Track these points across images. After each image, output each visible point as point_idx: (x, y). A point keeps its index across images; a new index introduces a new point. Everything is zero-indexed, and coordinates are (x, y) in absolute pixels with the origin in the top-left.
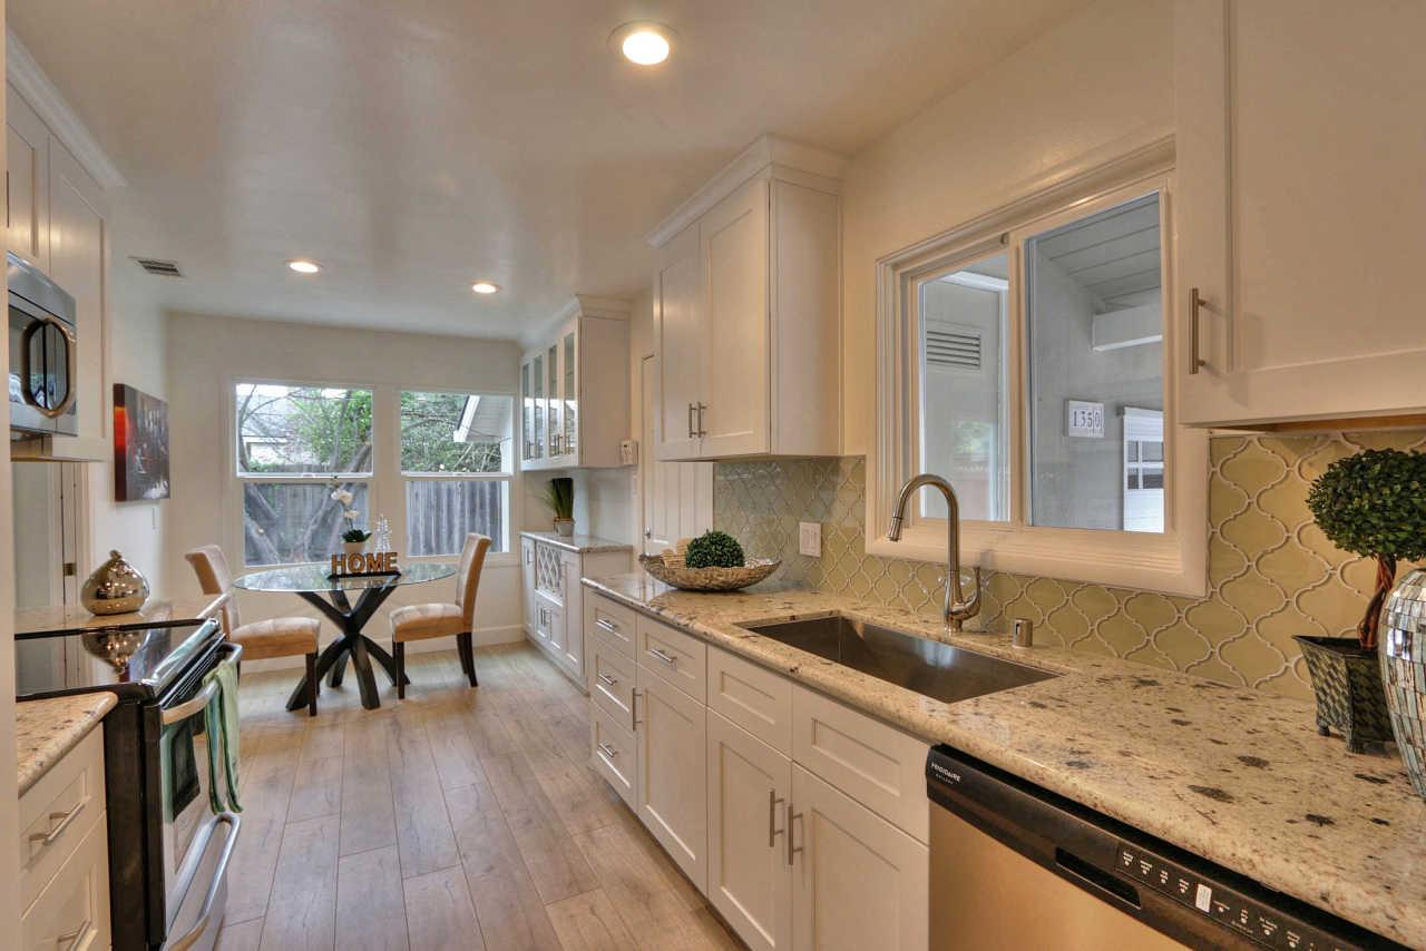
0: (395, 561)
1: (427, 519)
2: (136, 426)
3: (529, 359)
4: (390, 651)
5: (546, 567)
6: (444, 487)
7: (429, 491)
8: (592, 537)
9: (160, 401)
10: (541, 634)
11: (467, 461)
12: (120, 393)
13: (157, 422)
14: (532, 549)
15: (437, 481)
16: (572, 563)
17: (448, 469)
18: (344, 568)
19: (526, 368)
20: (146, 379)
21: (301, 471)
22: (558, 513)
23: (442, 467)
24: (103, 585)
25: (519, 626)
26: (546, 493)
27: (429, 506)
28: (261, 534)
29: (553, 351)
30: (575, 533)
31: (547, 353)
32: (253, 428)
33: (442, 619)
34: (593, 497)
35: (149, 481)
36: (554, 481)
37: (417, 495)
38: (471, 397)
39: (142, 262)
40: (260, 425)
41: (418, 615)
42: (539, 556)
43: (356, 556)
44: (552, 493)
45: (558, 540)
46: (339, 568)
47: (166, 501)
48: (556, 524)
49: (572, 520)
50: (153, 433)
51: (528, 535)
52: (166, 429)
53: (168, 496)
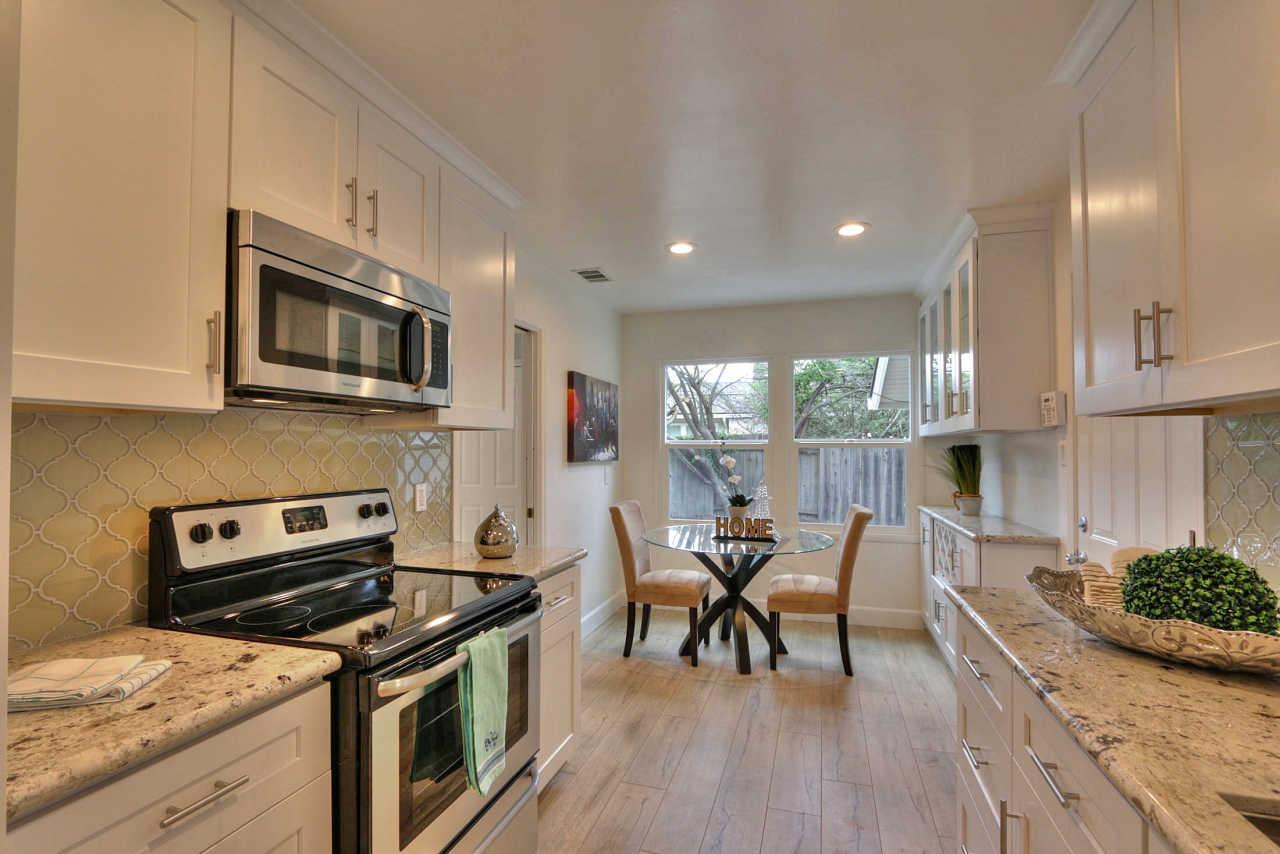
0: (771, 528)
1: (856, 486)
2: (585, 405)
4: (767, 616)
5: (943, 550)
6: (871, 454)
7: (857, 457)
8: (1006, 519)
9: (609, 384)
10: (937, 629)
11: (894, 429)
12: (573, 379)
13: (607, 401)
14: (928, 527)
15: (865, 447)
16: (968, 550)
17: (874, 436)
18: (726, 531)
19: (923, 319)
20: (599, 366)
21: (754, 438)
22: (960, 487)
23: (869, 435)
24: (486, 532)
25: (915, 612)
26: (947, 464)
27: (857, 472)
28: (725, 491)
29: (948, 293)
30: (982, 514)
31: (942, 296)
32: (723, 405)
33: (815, 594)
34: (1006, 469)
35: (597, 446)
36: (953, 449)
37: (846, 462)
38: (881, 359)
39: (580, 273)
40: (728, 403)
41: (791, 587)
42: (936, 536)
43: (737, 520)
44: (952, 464)
45: (955, 521)
46: (722, 530)
47: (614, 462)
48: (957, 500)
49: (979, 496)
50: (602, 409)
51: (926, 510)
52: (616, 406)
53: (616, 458)
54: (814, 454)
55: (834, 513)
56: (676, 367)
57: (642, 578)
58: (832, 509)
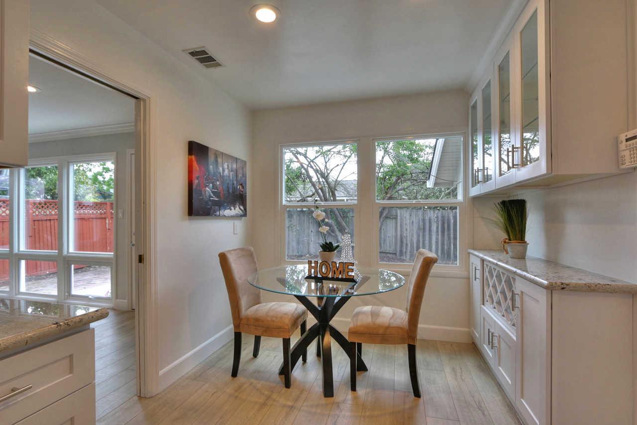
0: (352, 270)
3: (478, 97)
7: (419, 219)
9: (238, 159)
10: (488, 351)
12: (194, 148)
13: (234, 171)
14: (479, 267)
16: (533, 294)
18: (316, 272)
22: (509, 235)
25: (466, 329)
26: (497, 216)
33: (388, 327)
39: (191, 54)
40: (346, 189)
42: (487, 274)
44: (502, 216)
45: (507, 263)
46: (313, 270)
47: (243, 218)
48: (506, 245)
49: (525, 242)
50: (229, 177)
51: (476, 253)
52: (244, 175)
53: (245, 215)
54: (395, 218)
55: (406, 252)
56: (292, 149)
57: (248, 311)
58: (404, 251)
